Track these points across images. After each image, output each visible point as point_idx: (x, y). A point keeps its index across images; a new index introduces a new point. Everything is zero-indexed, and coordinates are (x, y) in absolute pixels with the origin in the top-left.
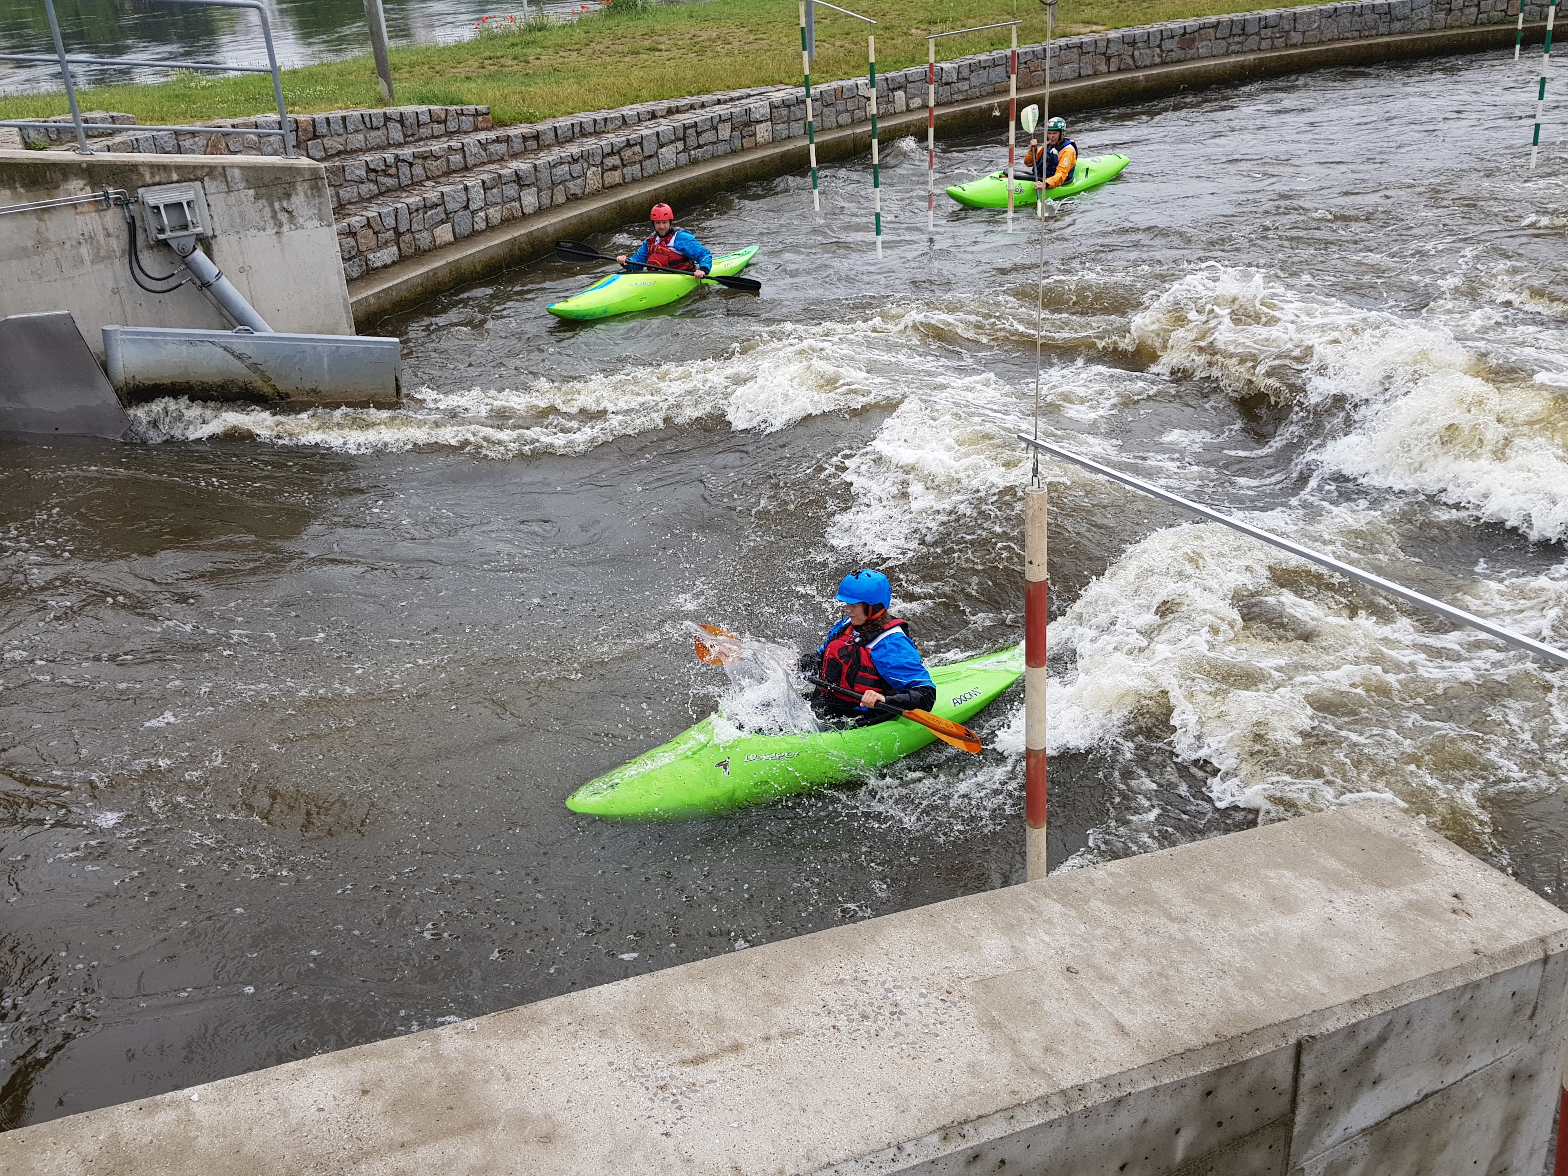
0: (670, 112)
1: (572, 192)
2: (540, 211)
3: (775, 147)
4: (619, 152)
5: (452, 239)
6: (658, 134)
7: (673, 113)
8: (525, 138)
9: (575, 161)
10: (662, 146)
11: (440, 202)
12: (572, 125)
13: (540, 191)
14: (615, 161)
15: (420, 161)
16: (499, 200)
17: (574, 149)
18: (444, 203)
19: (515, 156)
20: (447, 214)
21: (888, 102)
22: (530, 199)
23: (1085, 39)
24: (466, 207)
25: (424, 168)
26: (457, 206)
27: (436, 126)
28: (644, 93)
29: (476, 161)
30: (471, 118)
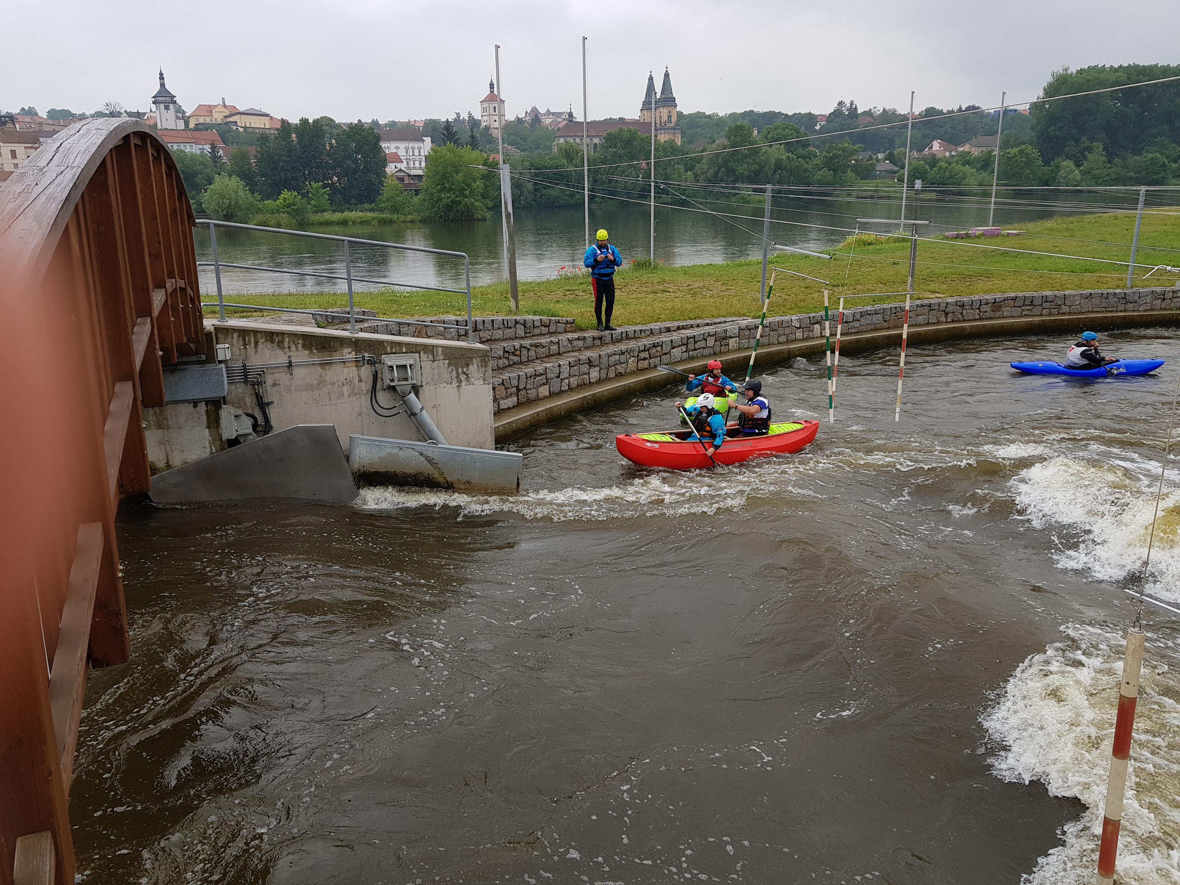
0: (679, 328)
1: (619, 371)
2: (599, 382)
3: (740, 353)
4: (648, 350)
5: (548, 394)
6: (672, 341)
8: (594, 339)
9: (623, 353)
10: (673, 348)
11: (544, 373)
12: (622, 332)
13: (601, 369)
14: (646, 355)
15: (534, 348)
16: (577, 374)
17: (623, 347)
18: (546, 373)
19: (587, 348)
20: (547, 380)
21: (810, 331)
22: (594, 374)
23: (932, 302)
24: (558, 377)
25: (536, 352)
26: (553, 376)
27: (543, 328)
28: (663, 316)
29: (566, 350)
30: (563, 325)
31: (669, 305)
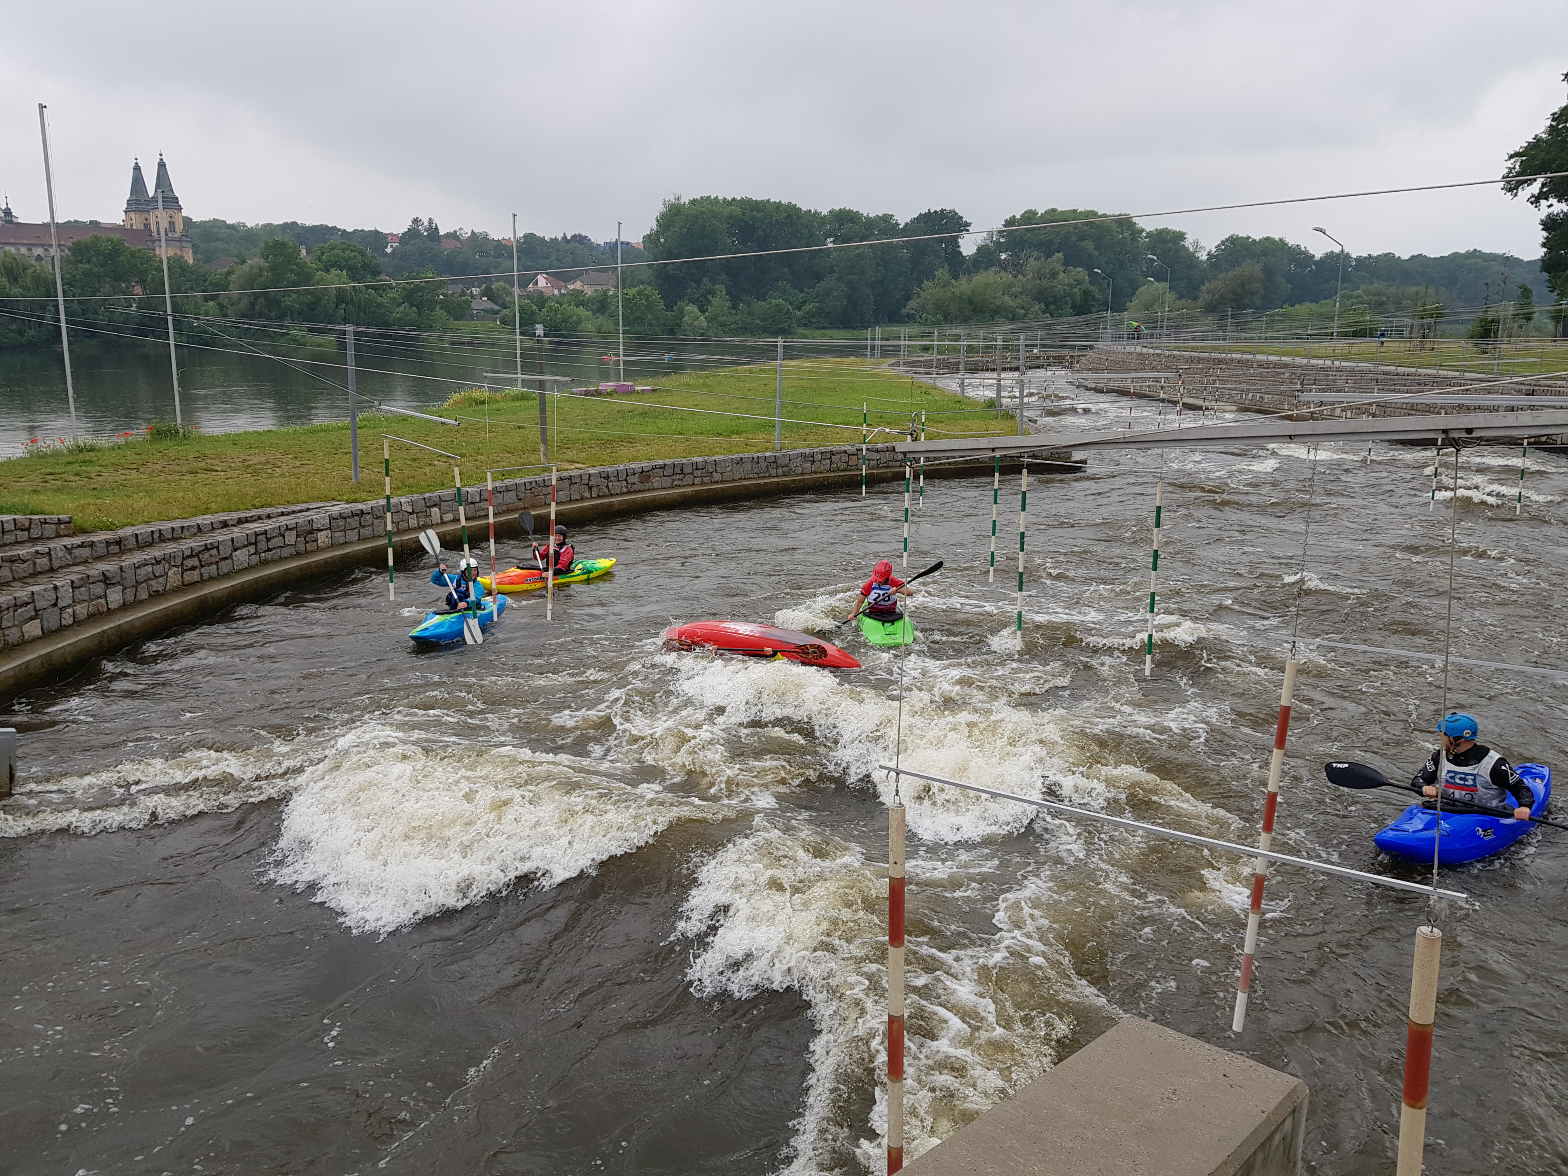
0: (240, 521)
1: (155, 589)
2: (125, 607)
3: (334, 551)
4: (197, 555)
5: (42, 634)
6: (233, 539)
7: (243, 523)
8: (108, 543)
9: (158, 562)
10: (236, 549)
11: (30, 600)
12: (152, 532)
13: (124, 588)
14: (194, 562)
15: (8, 564)
16: (86, 598)
17: (157, 552)
18: (33, 601)
19: (98, 558)
20: (36, 611)
21: (427, 516)
22: (115, 597)
24: (55, 605)
25: (12, 571)
26: (45, 604)
27: (19, 533)
28: (214, 506)
29: (63, 564)
30: (53, 527)
31: (220, 489)
